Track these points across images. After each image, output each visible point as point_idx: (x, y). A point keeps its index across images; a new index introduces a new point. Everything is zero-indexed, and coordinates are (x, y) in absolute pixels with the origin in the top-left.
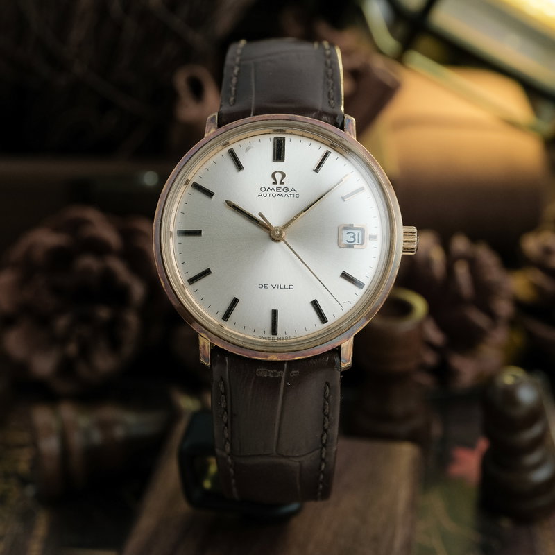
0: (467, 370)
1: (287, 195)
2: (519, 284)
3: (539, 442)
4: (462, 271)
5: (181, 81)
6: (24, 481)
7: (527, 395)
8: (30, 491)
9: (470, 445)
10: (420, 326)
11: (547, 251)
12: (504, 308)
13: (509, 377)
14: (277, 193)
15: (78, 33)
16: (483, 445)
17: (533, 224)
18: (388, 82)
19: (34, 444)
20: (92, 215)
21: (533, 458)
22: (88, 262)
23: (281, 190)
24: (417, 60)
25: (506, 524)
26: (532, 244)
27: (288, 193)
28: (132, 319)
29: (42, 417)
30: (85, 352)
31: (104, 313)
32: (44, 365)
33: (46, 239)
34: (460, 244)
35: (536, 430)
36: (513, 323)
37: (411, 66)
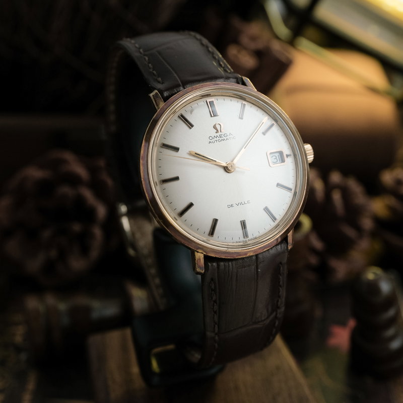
0: (341, 269)
1: (227, 139)
2: (379, 206)
3: (393, 321)
4: (337, 197)
6: (18, 350)
7: (385, 287)
8: (23, 356)
9: (343, 324)
10: (307, 237)
11: (399, 182)
12: (367, 223)
13: (371, 274)
14: (221, 139)
16: (352, 323)
17: (389, 163)
18: (283, 59)
20: (68, 156)
21: (390, 332)
22: (66, 190)
23: (223, 136)
24: (304, 43)
26: (388, 177)
27: (228, 137)
28: (98, 232)
29: (32, 302)
31: (77, 227)
32: (34, 265)
33: (35, 173)
34: (336, 177)
35: (391, 313)
36: (374, 235)
37: (300, 48)
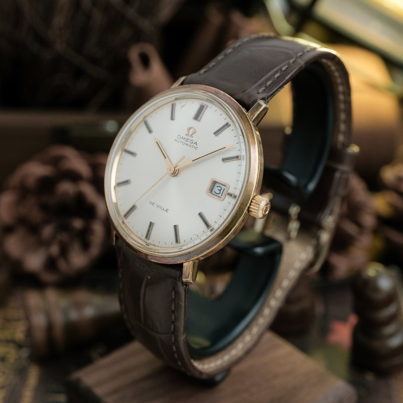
0: (342, 266)
1: (190, 146)
3: (393, 318)
5: (134, 55)
6: (19, 346)
7: (386, 282)
8: (25, 353)
9: (344, 320)
11: (400, 179)
12: (368, 220)
13: (373, 270)
14: (186, 142)
15: (59, 20)
16: (353, 320)
17: (389, 159)
19: (27, 318)
21: (390, 329)
22: (66, 188)
23: (189, 141)
25: (370, 377)
26: (389, 174)
27: (192, 145)
28: (98, 228)
29: (33, 299)
30: (64, 252)
31: (78, 224)
32: (34, 262)
33: (35, 170)
35: (391, 310)
36: (376, 232)
